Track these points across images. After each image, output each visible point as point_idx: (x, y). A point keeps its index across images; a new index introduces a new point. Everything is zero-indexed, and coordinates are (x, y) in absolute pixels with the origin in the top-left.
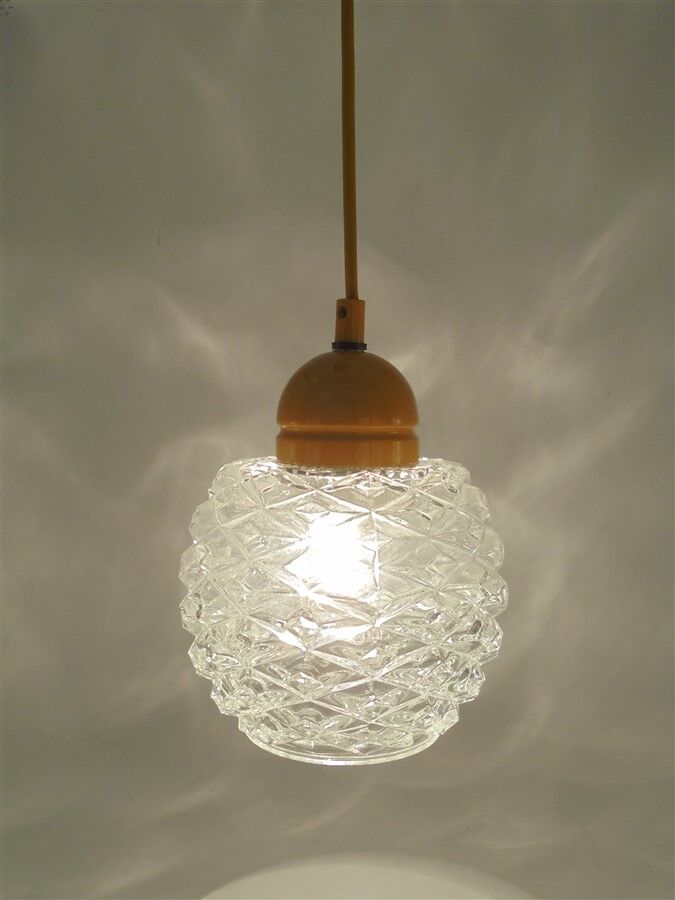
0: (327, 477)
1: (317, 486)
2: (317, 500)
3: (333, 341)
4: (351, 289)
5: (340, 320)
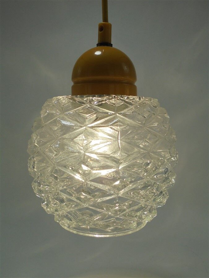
4: (105, 18)
5: (100, 32)
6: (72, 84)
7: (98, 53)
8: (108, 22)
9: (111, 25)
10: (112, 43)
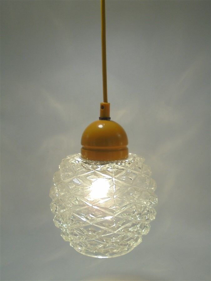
0: (98, 166)
1: (94, 169)
2: (95, 174)
3: (99, 116)
4: (105, 99)
5: (102, 110)
6: (81, 146)
7: (101, 126)
8: (107, 102)
9: (109, 104)
10: (110, 117)
